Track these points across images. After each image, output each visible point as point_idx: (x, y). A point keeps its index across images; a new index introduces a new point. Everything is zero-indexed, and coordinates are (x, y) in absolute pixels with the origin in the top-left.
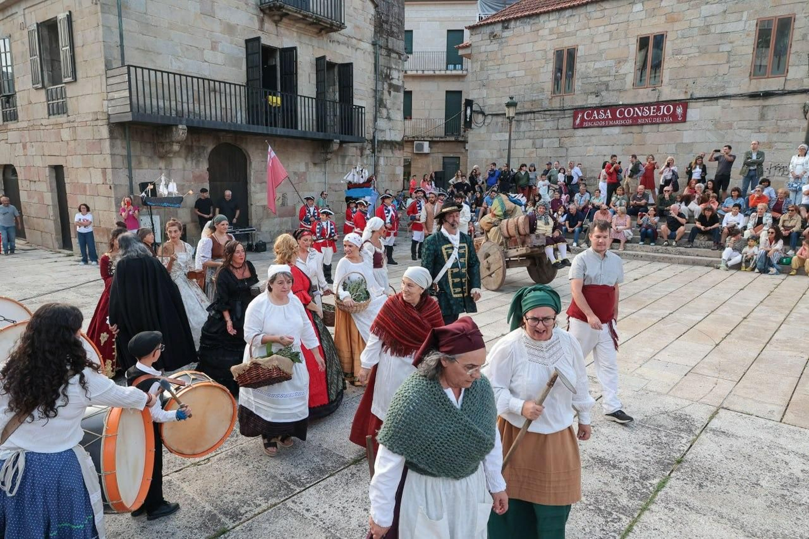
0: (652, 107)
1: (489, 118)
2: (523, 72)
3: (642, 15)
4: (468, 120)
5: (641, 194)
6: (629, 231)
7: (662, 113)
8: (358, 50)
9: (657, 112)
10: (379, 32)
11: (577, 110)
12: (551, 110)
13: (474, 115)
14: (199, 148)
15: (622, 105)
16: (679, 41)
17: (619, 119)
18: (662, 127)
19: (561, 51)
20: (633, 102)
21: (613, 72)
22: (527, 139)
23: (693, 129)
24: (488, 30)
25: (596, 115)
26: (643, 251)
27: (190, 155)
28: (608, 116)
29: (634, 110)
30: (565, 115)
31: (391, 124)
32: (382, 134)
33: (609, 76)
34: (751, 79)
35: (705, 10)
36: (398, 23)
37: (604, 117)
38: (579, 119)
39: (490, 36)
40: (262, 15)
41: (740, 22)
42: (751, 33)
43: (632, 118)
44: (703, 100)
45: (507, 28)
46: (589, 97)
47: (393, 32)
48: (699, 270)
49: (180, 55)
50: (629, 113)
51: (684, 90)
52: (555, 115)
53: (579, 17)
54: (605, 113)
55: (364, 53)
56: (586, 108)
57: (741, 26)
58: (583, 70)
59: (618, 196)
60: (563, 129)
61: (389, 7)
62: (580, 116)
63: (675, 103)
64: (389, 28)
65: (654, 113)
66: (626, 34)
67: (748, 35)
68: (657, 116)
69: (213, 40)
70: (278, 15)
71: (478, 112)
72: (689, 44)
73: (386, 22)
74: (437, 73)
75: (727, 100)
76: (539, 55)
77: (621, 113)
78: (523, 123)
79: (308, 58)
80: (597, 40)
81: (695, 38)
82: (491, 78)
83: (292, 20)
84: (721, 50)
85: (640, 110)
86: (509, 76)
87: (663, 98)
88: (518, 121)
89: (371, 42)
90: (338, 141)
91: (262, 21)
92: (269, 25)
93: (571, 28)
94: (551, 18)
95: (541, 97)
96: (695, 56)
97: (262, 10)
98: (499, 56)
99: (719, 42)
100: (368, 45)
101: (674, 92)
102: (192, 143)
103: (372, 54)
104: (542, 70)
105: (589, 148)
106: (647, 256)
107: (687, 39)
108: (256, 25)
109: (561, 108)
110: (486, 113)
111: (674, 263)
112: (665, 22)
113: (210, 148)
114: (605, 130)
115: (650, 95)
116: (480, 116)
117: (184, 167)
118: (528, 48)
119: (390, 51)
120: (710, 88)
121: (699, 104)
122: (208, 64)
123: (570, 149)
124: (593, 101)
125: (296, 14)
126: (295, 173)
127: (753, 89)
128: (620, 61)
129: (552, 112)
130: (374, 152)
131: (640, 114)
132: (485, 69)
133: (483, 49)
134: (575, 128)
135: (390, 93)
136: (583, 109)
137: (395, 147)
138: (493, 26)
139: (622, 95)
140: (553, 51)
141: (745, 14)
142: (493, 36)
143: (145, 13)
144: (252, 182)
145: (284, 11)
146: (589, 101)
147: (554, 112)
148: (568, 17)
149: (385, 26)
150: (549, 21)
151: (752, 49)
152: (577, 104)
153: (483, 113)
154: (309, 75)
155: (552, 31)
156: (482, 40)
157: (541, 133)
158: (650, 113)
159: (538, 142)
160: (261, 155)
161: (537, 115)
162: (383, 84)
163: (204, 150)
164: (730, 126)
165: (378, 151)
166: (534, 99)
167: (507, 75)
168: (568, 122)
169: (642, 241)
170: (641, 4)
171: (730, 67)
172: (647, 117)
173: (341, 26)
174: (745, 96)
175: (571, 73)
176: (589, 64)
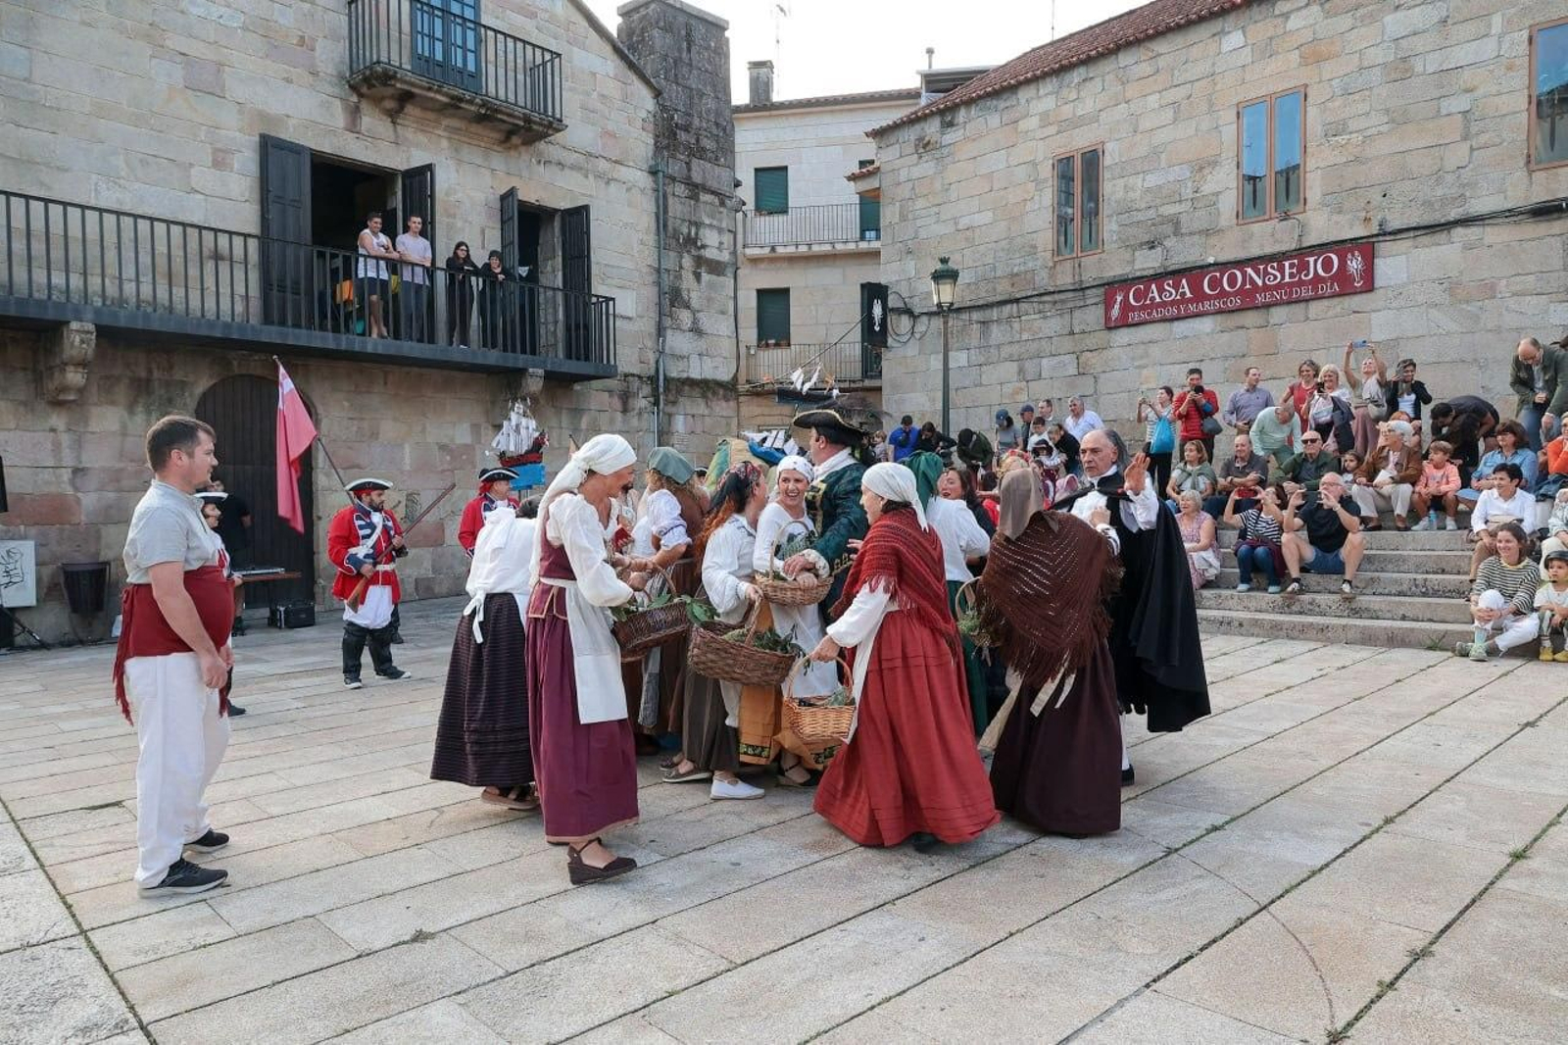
0: (1287, 264)
1: (922, 325)
2: (990, 214)
3: (1246, 56)
4: (877, 329)
5: (1243, 459)
6: (1209, 555)
7: (1311, 276)
8: (612, 184)
9: (1299, 272)
10: (667, 147)
11: (1112, 287)
12: (1054, 293)
13: (892, 319)
14: (168, 384)
15: (1215, 264)
16: (1337, 104)
17: (1209, 298)
18: (1316, 307)
19: (1068, 158)
20: (1242, 255)
21: (1188, 193)
22: (1006, 360)
23: (1394, 305)
24: (911, 134)
25: (1156, 294)
26: (1246, 608)
27: (142, 400)
28: (1184, 294)
29: (1244, 274)
30: (1084, 299)
31: (702, 344)
32: (681, 365)
33: (1180, 201)
34: (1531, 172)
35: (1395, 23)
36: (715, 132)
37: (1175, 296)
38: (1117, 306)
39: (916, 146)
40: (355, 98)
41: (1485, 40)
42: (1518, 62)
43: (1241, 292)
44: (1412, 234)
45: (951, 124)
46: (1137, 254)
47: (704, 149)
48: (1404, 659)
49: (123, 174)
50: (1232, 281)
51: (1364, 214)
52: (1063, 301)
53: (1103, 81)
54: (1176, 286)
55: (628, 190)
56: (1134, 279)
57: (1489, 48)
58: (1120, 194)
59: (1189, 467)
60: (1083, 332)
61: (691, 98)
62: (1119, 299)
63: (1342, 247)
64: (693, 141)
65: (1292, 275)
66: (1211, 104)
67: (1510, 68)
68: (1301, 283)
69: (219, 146)
70: (392, 97)
71: (899, 311)
72: (1362, 108)
73: (686, 129)
74: (839, 247)
75: (1474, 229)
76: (1021, 173)
77: (1215, 283)
78: (994, 328)
79: (480, 197)
80: (1146, 124)
81: (1375, 91)
82: (923, 234)
83: (432, 110)
84: (1444, 112)
85: (1257, 272)
86: (960, 227)
87: (1312, 239)
88: (984, 322)
89: (645, 167)
90: (541, 372)
91: (354, 113)
92: (372, 120)
93: (1087, 106)
94: (1041, 92)
95: (1030, 265)
96: (1380, 133)
97: (353, 88)
98: (938, 185)
99: (1436, 94)
100: (639, 173)
101: (1337, 223)
102: (150, 372)
103: (650, 192)
104: (1029, 206)
105: (1145, 372)
106: (1255, 623)
107: (1356, 97)
108: (339, 119)
109: (1077, 286)
110: (917, 311)
111: (1330, 642)
112: (1300, 64)
113: (202, 385)
114: (1180, 328)
115: (1278, 236)
116: (905, 321)
117: (124, 427)
118: (997, 162)
119: (695, 189)
120: (1428, 204)
121: (1403, 244)
122: (202, 197)
123: (1102, 376)
124: (1148, 262)
125: (431, 95)
126: (443, 447)
127: (1539, 195)
128: (1203, 166)
129: (1056, 297)
130: (656, 403)
131: (1260, 283)
132: (910, 216)
133: (903, 175)
134: (1110, 329)
135: (698, 277)
136: (1125, 283)
137: (714, 393)
138: (922, 124)
139: (1213, 240)
140: (1051, 162)
141: (1497, 21)
142: (924, 146)
143: (25, 80)
144: (321, 465)
145: (398, 85)
146: (1137, 262)
147: (1062, 296)
148: (1079, 84)
149: (682, 136)
150: (1039, 98)
151: (1526, 100)
152: (1112, 274)
153: (909, 312)
154: (483, 232)
155: (1045, 120)
156: (901, 156)
157: (1035, 345)
158: (1283, 278)
159: (1029, 366)
160: (346, 404)
161: (1024, 306)
162: (681, 257)
163: (183, 390)
164: (1490, 290)
165: (667, 402)
166: (1015, 271)
167: (956, 224)
168: (1093, 316)
169: (1242, 582)
170: (1240, 32)
171: (1472, 149)
172: (1278, 287)
173: (554, 125)
174: (1522, 213)
175: (1092, 205)
176: (1131, 180)
